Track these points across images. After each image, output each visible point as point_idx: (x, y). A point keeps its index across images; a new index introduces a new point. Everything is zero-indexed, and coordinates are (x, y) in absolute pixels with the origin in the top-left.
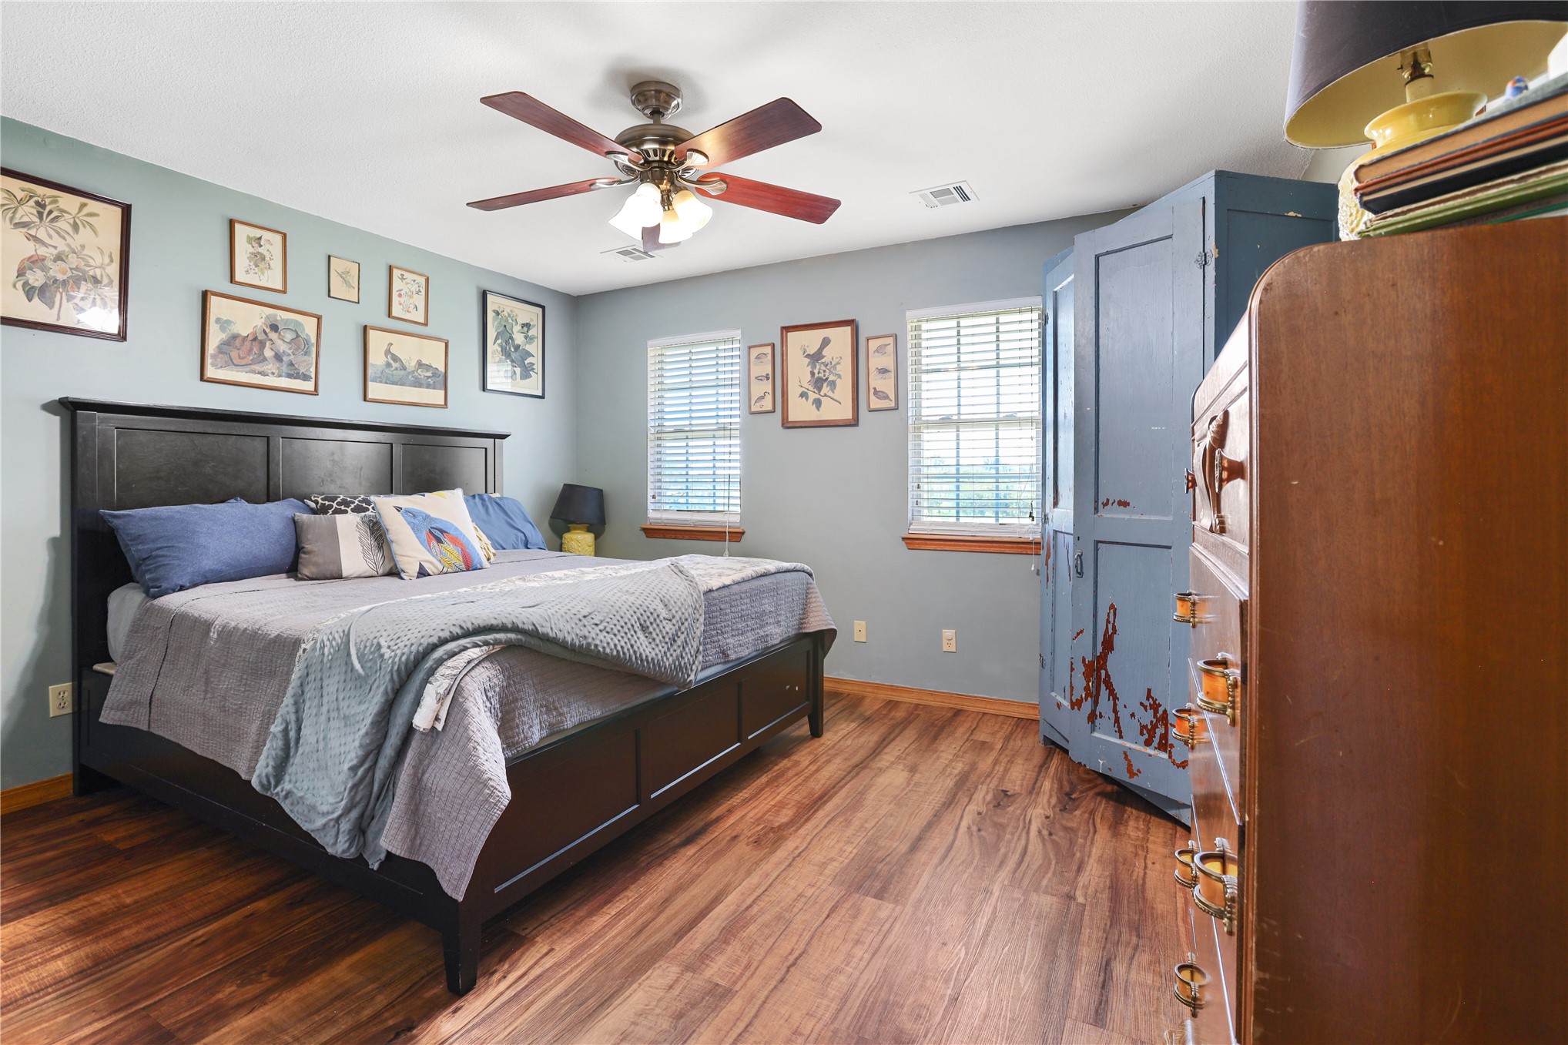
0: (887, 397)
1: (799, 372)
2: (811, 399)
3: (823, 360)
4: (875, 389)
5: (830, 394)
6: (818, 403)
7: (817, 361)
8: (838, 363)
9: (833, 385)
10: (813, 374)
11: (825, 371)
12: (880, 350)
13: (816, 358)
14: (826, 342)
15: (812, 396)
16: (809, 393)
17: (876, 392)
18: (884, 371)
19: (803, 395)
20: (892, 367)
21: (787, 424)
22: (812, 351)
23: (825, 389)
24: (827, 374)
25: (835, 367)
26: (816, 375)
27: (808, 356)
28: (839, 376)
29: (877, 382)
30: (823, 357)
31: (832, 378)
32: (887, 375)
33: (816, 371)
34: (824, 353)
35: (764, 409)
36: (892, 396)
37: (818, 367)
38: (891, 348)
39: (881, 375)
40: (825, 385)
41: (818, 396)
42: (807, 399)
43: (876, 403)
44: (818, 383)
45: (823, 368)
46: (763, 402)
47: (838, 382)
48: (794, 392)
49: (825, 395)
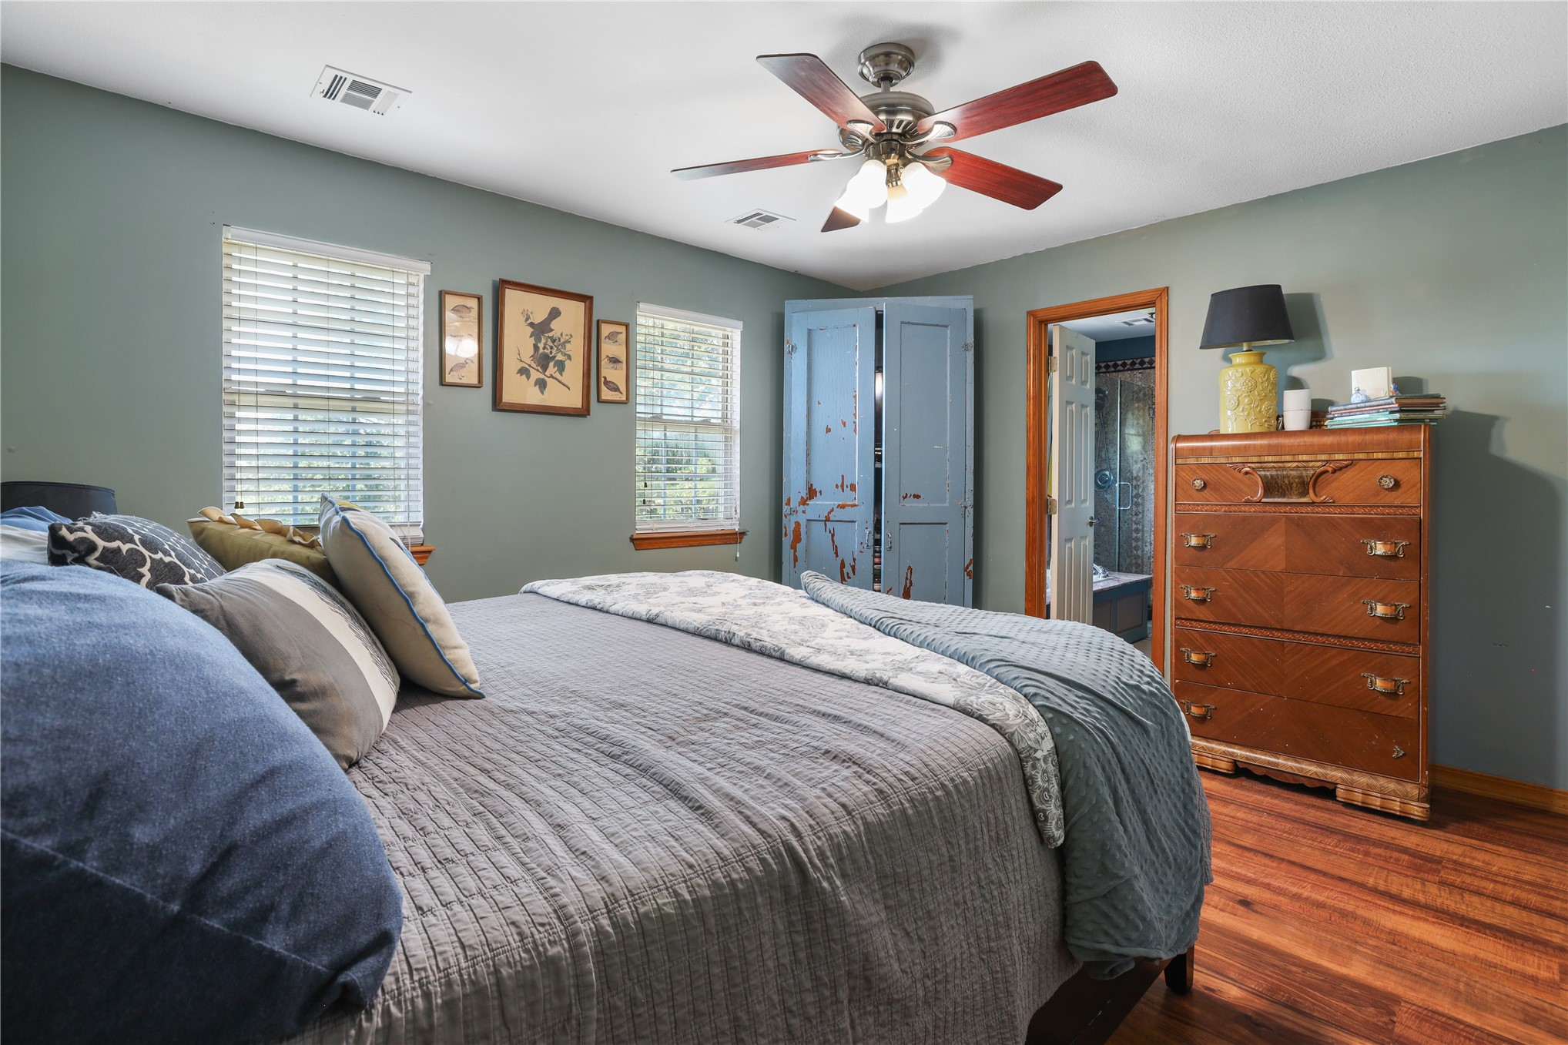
0: (617, 389)
1: (518, 342)
2: (533, 379)
3: (550, 334)
4: (605, 378)
5: (557, 375)
6: (542, 384)
7: (543, 332)
8: (568, 342)
9: (561, 366)
10: (536, 348)
11: (552, 348)
12: (612, 336)
13: (540, 329)
14: (555, 313)
15: (535, 375)
16: (532, 370)
17: (606, 383)
18: (615, 361)
19: (523, 371)
20: (623, 358)
21: (498, 405)
22: (538, 319)
23: (552, 369)
24: (554, 352)
25: (564, 345)
26: (541, 351)
27: (532, 325)
28: (569, 357)
29: (609, 372)
30: (552, 330)
31: (559, 357)
32: (618, 365)
33: (541, 345)
34: (553, 325)
35: (464, 381)
36: (623, 388)
37: (543, 341)
38: (623, 337)
39: (612, 365)
40: (551, 364)
41: (542, 376)
42: (528, 377)
43: (607, 394)
44: (544, 361)
45: (550, 343)
46: (463, 372)
47: (567, 363)
48: (510, 366)
49: (551, 376)
